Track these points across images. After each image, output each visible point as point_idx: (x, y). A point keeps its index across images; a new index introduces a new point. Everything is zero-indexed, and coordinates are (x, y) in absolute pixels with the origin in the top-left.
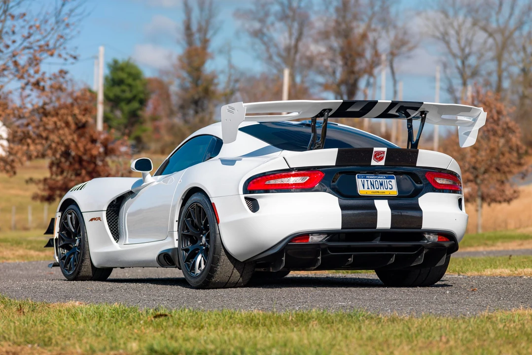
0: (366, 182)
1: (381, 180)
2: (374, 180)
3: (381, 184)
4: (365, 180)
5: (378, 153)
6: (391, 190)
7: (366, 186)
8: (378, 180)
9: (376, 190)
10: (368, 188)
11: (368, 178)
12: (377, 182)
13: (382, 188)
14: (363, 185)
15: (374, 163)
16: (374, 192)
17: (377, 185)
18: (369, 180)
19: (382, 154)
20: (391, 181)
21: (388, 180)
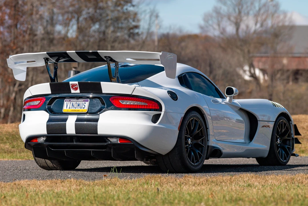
0: (69, 104)
1: (79, 102)
2: (75, 102)
3: (79, 105)
4: (69, 102)
5: (73, 85)
6: (84, 109)
7: (68, 107)
8: (77, 102)
9: (74, 109)
10: (70, 108)
11: (72, 101)
12: (76, 104)
13: (78, 108)
14: (67, 106)
15: (73, 91)
16: (72, 110)
17: (76, 105)
18: (72, 102)
19: (76, 85)
20: (85, 103)
21: (84, 102)
